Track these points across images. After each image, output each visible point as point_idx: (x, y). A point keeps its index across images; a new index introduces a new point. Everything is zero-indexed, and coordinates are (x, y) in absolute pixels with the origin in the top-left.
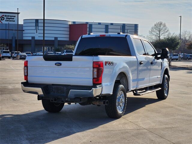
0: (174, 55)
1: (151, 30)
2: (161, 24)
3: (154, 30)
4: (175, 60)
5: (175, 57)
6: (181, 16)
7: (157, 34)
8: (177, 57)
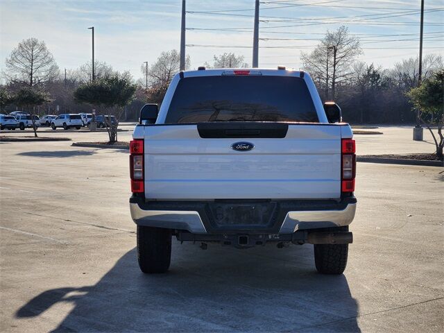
0: (72, 117)
1: (10, 58)
2: (35, 44)
3: (19, 57)
4: (74, 129)
5: (74, 122)
6: (93, 28)
7: (26, 67)
8: (79, 122)
